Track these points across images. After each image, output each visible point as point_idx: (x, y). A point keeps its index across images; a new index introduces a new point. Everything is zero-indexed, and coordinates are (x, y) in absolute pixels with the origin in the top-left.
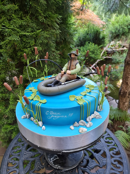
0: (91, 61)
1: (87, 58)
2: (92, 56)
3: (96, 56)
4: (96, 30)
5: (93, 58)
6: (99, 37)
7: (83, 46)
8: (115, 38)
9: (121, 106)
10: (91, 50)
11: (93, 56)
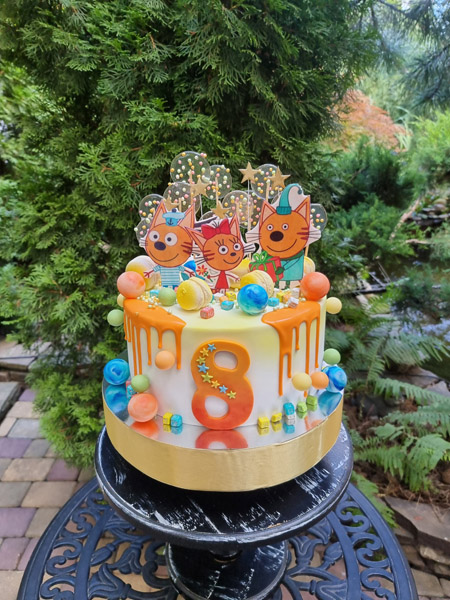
2: (379, 240)
4: (387, 158)
5: (380, 248)
6: (394, 181)
10: (373, 223)
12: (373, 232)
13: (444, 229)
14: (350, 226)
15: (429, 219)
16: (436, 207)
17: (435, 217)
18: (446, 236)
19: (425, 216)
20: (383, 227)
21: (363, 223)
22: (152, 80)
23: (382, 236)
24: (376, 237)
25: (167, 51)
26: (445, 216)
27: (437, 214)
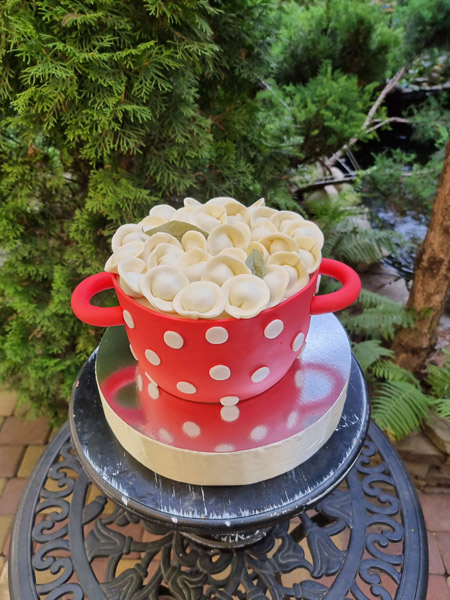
0: (329, 142)
1: (316, 132)
2: (334, 123)
3: (346, 126)
5: (335, 133)
6: (367, 45)
11: (337, 124)
12: (328, 114)
13: (429, 104)
14: (306, 106)
15: (421, 90)
16: (430, 76)
17: (428, 88)
18: (431, 113)
19: (416, 88)
20: (339, 107)
21: (319, 101)
23: (337, 118)
24: (331, 119)
26: (439, 87)
27: (431, 83)
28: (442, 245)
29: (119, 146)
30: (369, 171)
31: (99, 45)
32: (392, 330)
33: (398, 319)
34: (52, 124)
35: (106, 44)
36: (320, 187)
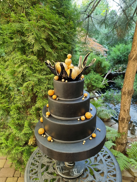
0: (94, 88)
1: (90, 86)
3: (97, 85)
5: (95, 86)
6: (101, 66)
7: (87, 75)
8: (117, 64)
9: (121, 131)
10: (93, 79)
11: (95, 84)
12: (93, 82)
13: (118, 77)
14: (87, 80)
16: (119, 70)
18: (119, 80)
19: (116, 73)
20: (96, 80)
21: (90, 79)
22: (18, 46)
25: (23, 38)
26: (121, 72)
27: (119, 72)
28: (124, 114)
29: (46, 94)
30: (104, 94)
31: (43, 73)
32: (115, 138)
33: (116, 135)
34: (31, 88)
35: (45, 73)
36: (93, 98)
